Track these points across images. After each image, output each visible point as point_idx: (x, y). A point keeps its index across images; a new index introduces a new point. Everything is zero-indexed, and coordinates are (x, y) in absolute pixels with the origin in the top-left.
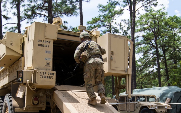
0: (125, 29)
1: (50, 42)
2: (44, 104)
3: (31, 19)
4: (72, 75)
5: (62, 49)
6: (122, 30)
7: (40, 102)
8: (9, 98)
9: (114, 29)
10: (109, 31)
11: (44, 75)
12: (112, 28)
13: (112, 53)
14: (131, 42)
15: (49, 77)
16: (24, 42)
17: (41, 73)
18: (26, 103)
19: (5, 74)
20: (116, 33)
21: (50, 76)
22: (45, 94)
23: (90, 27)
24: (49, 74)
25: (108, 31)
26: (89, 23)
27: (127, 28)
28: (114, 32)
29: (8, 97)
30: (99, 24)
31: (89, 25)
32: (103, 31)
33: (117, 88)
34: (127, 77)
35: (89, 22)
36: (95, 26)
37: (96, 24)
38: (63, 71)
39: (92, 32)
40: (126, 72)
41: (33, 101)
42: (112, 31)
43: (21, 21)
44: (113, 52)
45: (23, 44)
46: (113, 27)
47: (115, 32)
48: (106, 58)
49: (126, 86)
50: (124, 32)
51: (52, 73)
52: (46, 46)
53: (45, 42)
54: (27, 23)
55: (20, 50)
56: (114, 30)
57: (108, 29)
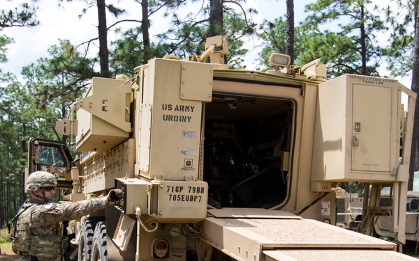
0: (401, 21)
1: (192, 108)
2: (180, 257)
3: (172, 6)
4: (256, 172)
5: (231, 106)
6: (393, 23)
7: (171, 251)
8: (102, 234)
9: (372, 20)
10: (359, 26)
11: (179, 193)
12: (368, 17)
13: (358, 127)
14: (411, 95)
15: (192, 197)
16: (134, 100)
17: (171, 189)
18: (137, 254)
19: (99, 165)
20: (378, 29)
21: (194, 195)
22: (183, 234)
23: (314, 17)
24: (192, 190)
25: (355, 26)
26: (309, 8)
27: (404, 17)
28: (370, 29)
29: (101, 232)
30: (334, 11)
31: (311, 13)
32: (344, 27)
33: (368, 211)
34: (396, 187)
35: (311, 7)
36: (324, 14)
37: (326, 11)
38: (233, 162)
39: (305, 70)
40: (392, 175)
41: (154, 250)
42: (366, 26)
43: (149, 14)
44: (358, 124)
45: (132, 106)
46: (368, 15)
47: (374, 26)
48: (341, 140)
49: (392, 211)
50: (396, 29)
51: (198, 188)
52: (184, 119)
53: (182, 108)
54: (166, 15)
55: (126, 121)
56: (371, 22)
57: (358, 21)
